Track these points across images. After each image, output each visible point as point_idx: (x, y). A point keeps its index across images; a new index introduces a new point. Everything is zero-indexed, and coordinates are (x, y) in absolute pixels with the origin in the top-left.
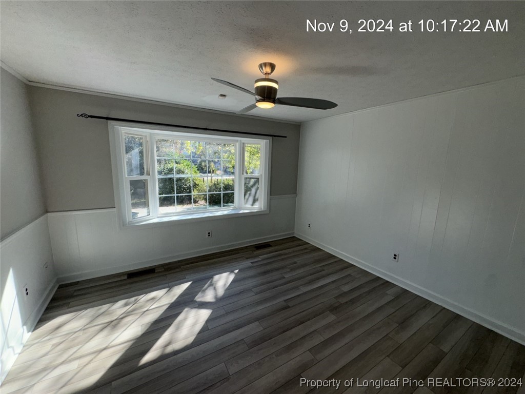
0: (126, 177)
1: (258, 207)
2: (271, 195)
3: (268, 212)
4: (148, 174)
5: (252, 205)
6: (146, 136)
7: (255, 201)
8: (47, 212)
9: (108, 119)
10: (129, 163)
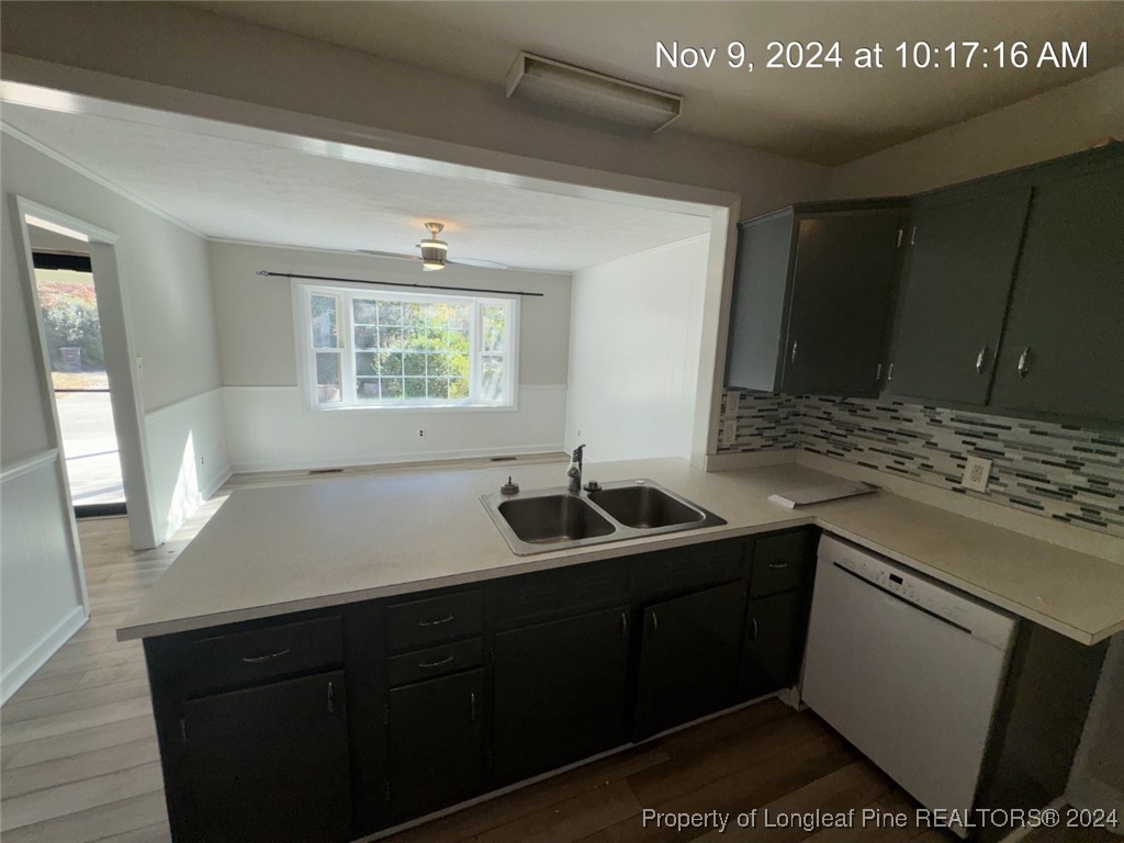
0: (311, 349)
1: (503, 400)
2: (520, 383)
3: (516, 409)
4: (342, 346)
5: (494, 398)
6: (339, 296)
7: (498, 391)
8: (223, 385)
9: (289, 276)
10: (317, 332)
